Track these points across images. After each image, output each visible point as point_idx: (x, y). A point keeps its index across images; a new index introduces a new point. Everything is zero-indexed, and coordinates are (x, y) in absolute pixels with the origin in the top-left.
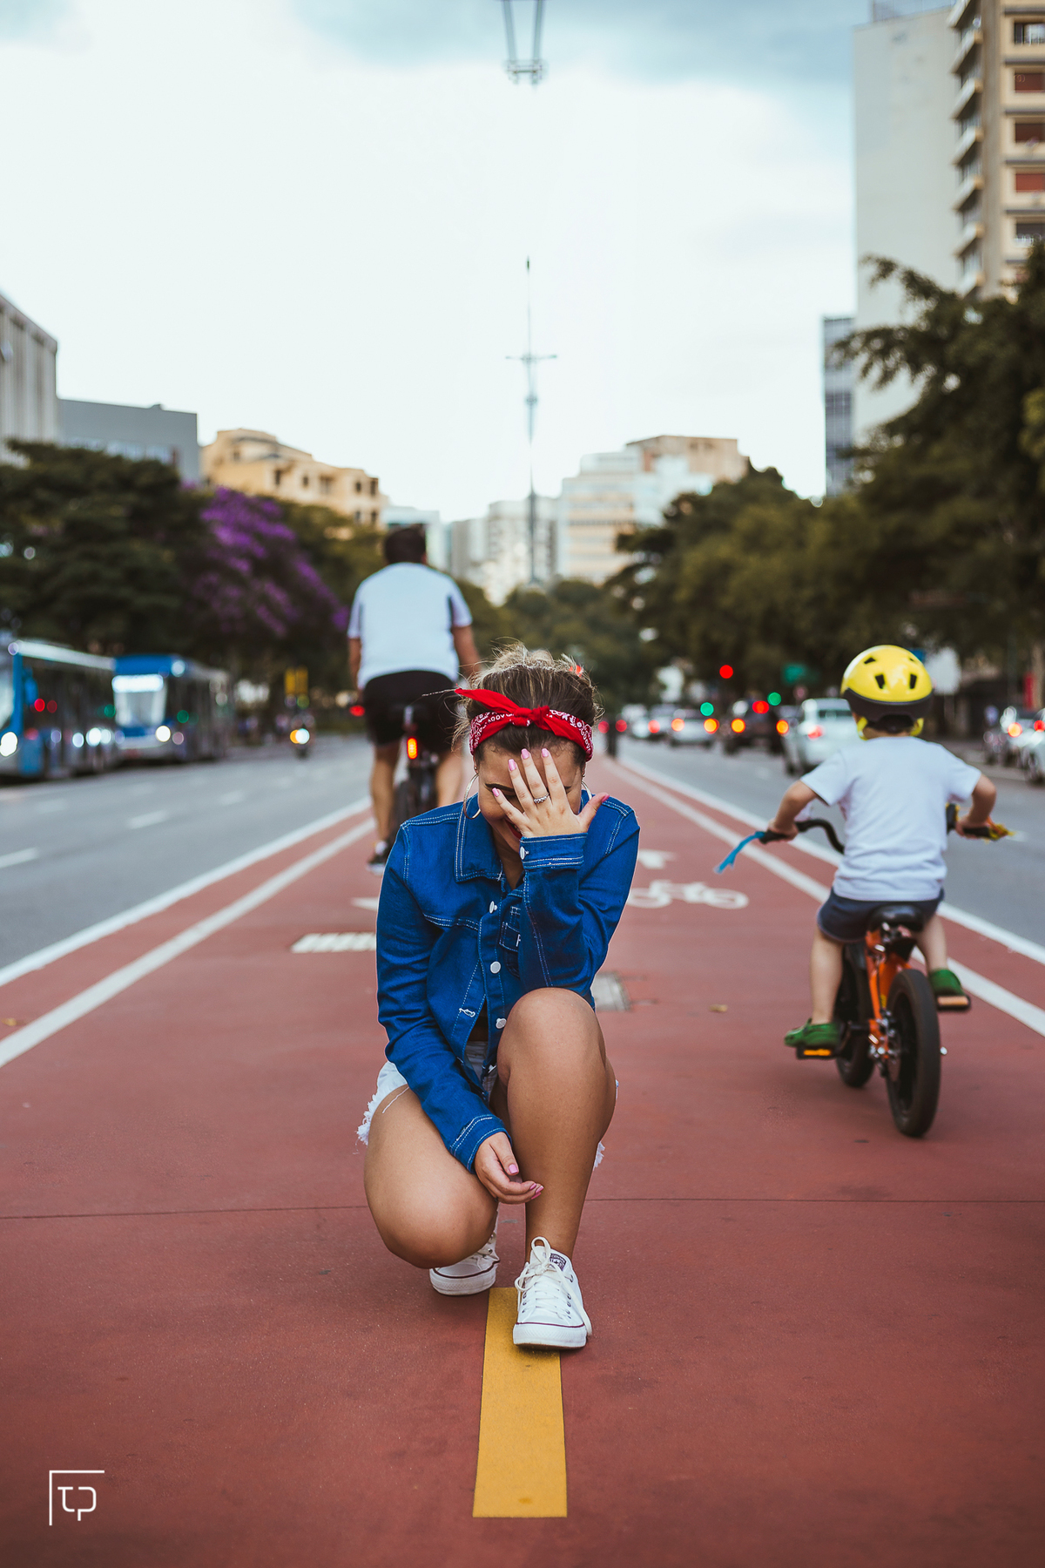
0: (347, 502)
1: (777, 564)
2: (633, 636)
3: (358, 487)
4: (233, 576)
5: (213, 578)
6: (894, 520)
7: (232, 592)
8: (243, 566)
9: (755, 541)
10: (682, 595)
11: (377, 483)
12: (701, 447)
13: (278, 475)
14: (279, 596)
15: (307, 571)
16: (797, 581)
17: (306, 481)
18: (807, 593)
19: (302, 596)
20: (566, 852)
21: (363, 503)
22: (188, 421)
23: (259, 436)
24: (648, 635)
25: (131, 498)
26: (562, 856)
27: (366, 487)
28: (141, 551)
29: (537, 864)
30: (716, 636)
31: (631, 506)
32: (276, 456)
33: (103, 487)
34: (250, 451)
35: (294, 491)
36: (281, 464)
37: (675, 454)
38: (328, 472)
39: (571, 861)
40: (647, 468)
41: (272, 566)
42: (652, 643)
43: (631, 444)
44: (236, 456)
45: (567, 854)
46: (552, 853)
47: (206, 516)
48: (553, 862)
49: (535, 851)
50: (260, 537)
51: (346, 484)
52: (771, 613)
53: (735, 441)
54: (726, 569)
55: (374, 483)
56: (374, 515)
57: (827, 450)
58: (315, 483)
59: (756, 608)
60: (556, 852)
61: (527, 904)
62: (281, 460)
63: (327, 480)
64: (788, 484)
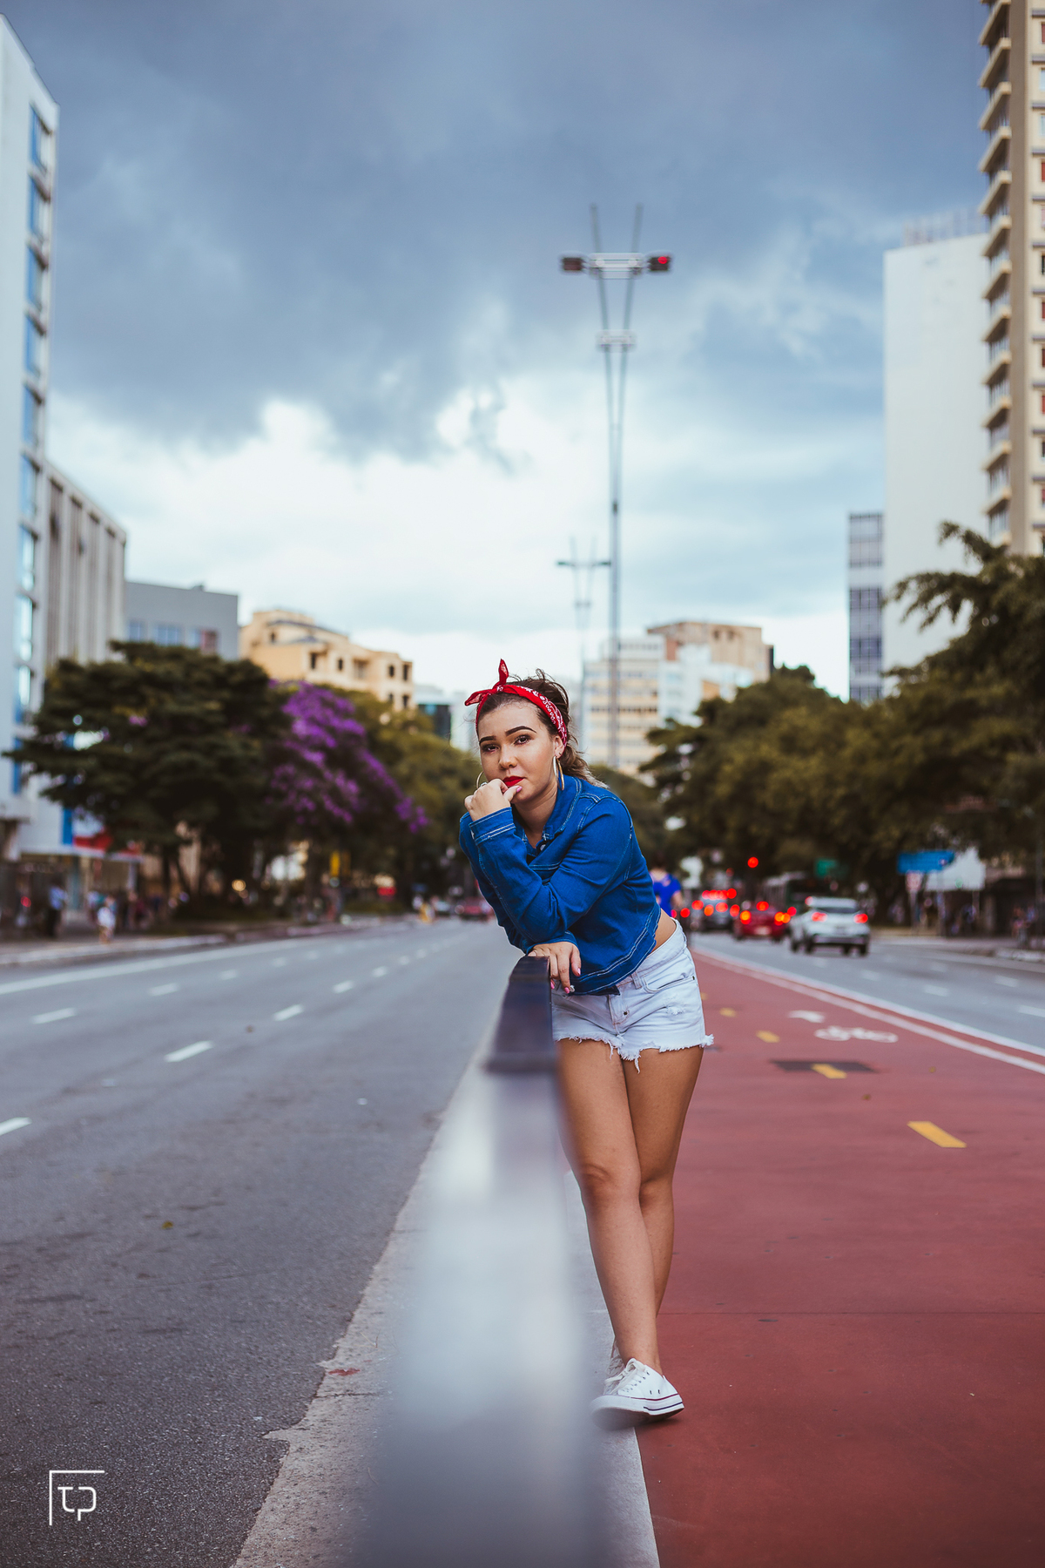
0: (382, 687)
1: (812, 766)
2: (658, 822)
3: (392, 671)
4: (306, 766)
5: (290, 769)
6: (936, 736)
7: (307, 783)
8: (316, 758)
9: (790, 744)
10: (722, 790)
11: (411, 666)
12: (724, 636)
13: (314, 658)
14: (351, 788)
15: (374, 764)
16: (830, 781)
17: (341, 664)
18: (840, 792)
19: (370, 787)
21: (397, 687)
22: (229, 602)
23: (297, 618)
24: (674, 823)
25: (226, 694)
27: (399, 672)
28: (233, 741)
30: (754, 829)
31: (655, 694)
32: (311, 639)
33: (201, 684)
34: (286, 634)
35: (329, 675)
36: (318, 648)
37: (700, 643)
38: (362, 655)
40: (671, 657)
41: (341, 758)
42: (679, 831)
43: (651, 631)
44: (273, 637)
47: (290, 709)
50: (332, 731)
51: (381, 668)
52: (807, 809)
53: (759, 630)
54: (765, 767)
55: (406, 668)
56: (406, 698)
57: (851, 644)
58: (348, 665)
59: (793, 804)
62: (317, 642)
63: (361, 664)
64: (819, 683)
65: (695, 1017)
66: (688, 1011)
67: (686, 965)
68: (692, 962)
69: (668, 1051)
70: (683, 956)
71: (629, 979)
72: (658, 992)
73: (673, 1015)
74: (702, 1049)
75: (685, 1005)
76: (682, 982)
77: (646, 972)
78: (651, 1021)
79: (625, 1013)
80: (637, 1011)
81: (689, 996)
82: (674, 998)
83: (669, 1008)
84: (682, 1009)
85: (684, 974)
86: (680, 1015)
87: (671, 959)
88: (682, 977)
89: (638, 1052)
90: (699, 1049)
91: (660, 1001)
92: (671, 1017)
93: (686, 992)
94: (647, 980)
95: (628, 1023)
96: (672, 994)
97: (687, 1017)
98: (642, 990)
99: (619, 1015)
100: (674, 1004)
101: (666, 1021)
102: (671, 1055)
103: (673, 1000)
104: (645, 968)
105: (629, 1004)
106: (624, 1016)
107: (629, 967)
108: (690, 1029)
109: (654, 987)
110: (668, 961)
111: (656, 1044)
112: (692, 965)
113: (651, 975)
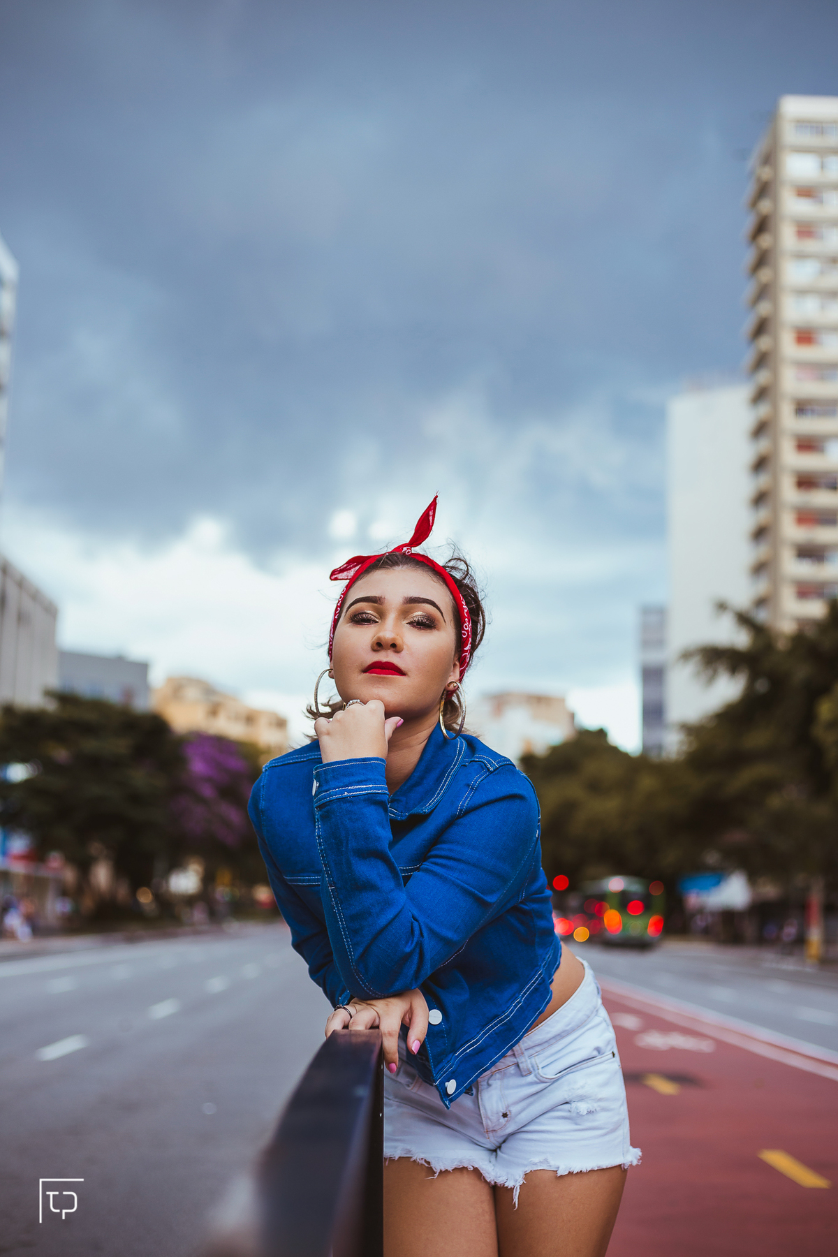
0: (265, 736)
5: (186, 801)
14: (236, 816)
20: (362, 777)
21: (272, 738)
22: (142, 668)
26: (359, 783)
27: (275, 726)
29: (330, 795)
34: (190, 693)
35: (231, 728)
38: (250, 712)
39: (371, 789)
41: (229, 791)
45: (365, 781)
46: (346, 780)
47: (188, 752)
48: (349, 791)
49: (327, 782)
50: (221, 767)
51: (265, 722)
54: (573, 806)
60: (352, 779)
61: (322, 850)
62: (215, 702)
63: (250, 719)
64: (613, 741)
65: (616, 1119)
66: (604, 1109)
67: (600, 1034)
68: (611, 1029)
69: (571, 1173)
70: (597, 1020)
71: (509, 1060)
72: (557, 1080)
73: (579, 1115)
74: (625, 1171)
75: (600, 1100)
76: (595, 1061)
77: (538, 1049)
78: (546, 1124)
79: (505, 1115)
80: (523, 1110)
81: (606, 1084)
82: (583, 1087)
83: (574, 1105)
84: (596, 1105)
85: (598, 1050)
86: (591, 1117)
87: (579, 1026)
88: (595, 1053)
89: (522, 1175)
90: (620, 1171)
91: (558, 1094)
92: (575, 1118)
93: (601, 1078)
94: (540, 1061)
95: (510, 1129)
96: (582, 1082)
97: (602, 1118)
98: (531, 1078)
99: (494, 1118)
100: (582, 1098)
101: (568, 1126)
102: (575, 1180)
103: (581, 1092)
104: (537, 1042)
105: (511, 1100)
106: (503, 1120)
107: (510, 1035)
108: (607, 1138)
109: (550, 1073)
110: (573, 1030)
111: (552, 1163)
112: (610, 1034)
113: (547, 1053)
